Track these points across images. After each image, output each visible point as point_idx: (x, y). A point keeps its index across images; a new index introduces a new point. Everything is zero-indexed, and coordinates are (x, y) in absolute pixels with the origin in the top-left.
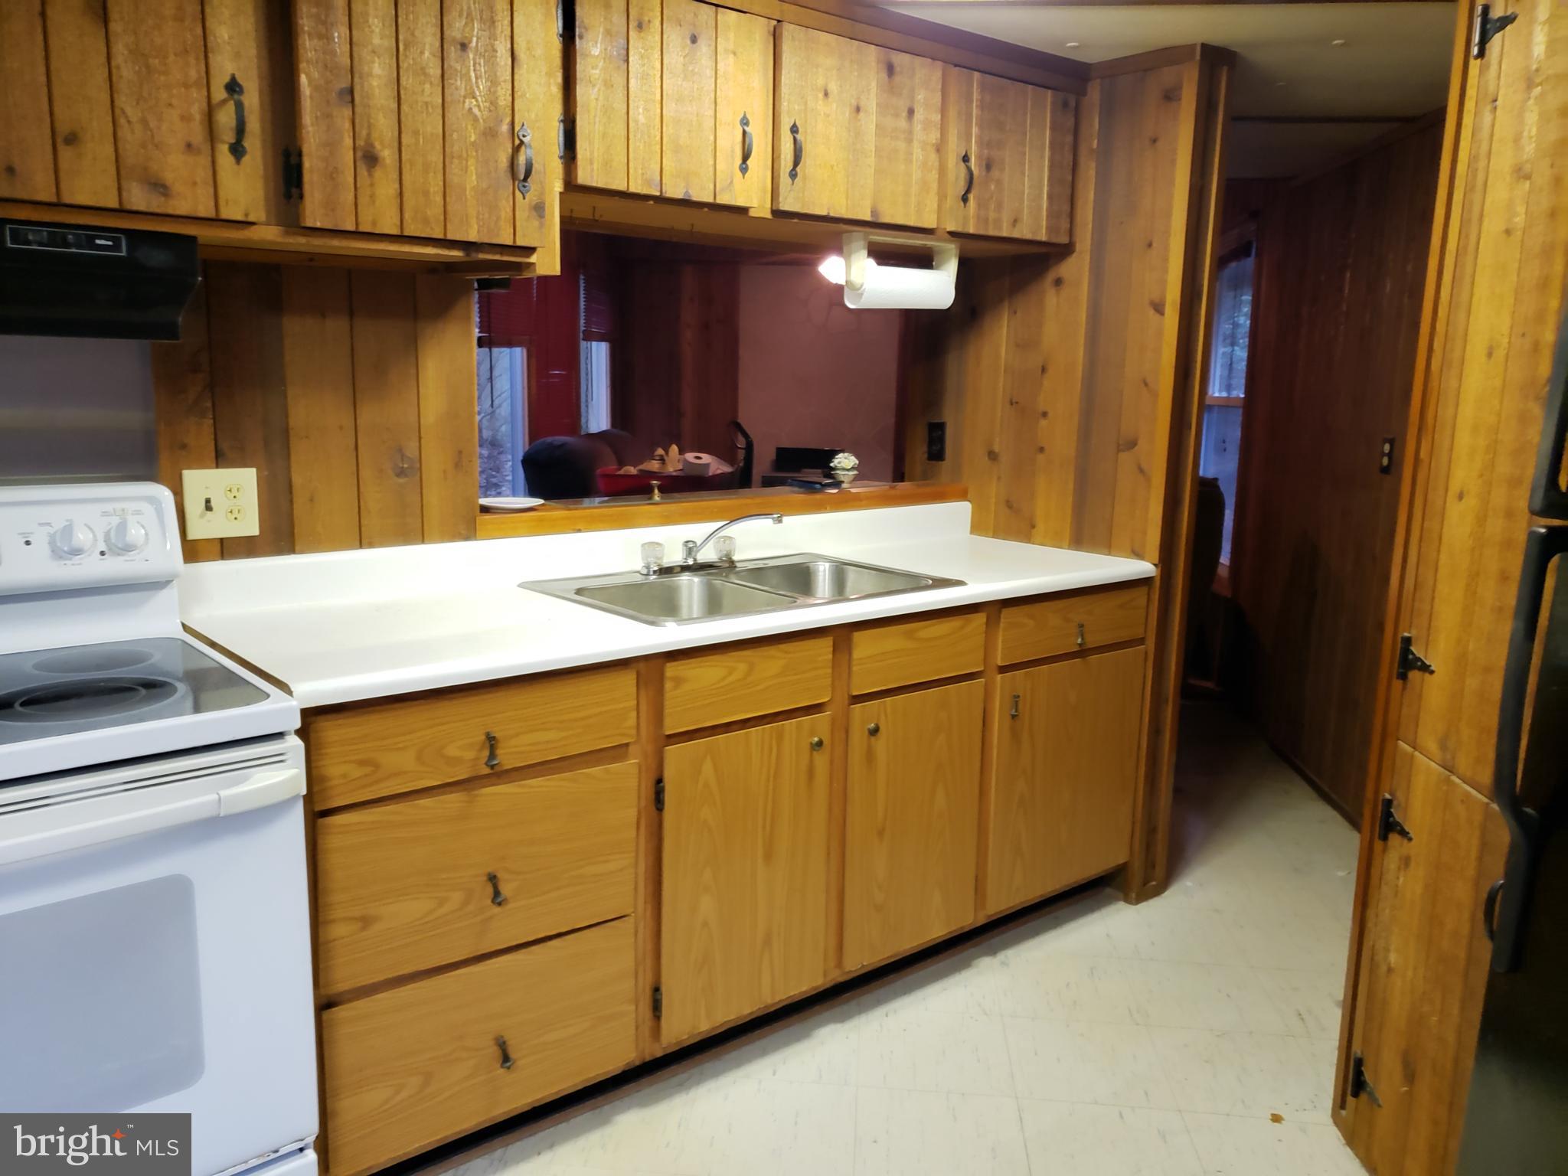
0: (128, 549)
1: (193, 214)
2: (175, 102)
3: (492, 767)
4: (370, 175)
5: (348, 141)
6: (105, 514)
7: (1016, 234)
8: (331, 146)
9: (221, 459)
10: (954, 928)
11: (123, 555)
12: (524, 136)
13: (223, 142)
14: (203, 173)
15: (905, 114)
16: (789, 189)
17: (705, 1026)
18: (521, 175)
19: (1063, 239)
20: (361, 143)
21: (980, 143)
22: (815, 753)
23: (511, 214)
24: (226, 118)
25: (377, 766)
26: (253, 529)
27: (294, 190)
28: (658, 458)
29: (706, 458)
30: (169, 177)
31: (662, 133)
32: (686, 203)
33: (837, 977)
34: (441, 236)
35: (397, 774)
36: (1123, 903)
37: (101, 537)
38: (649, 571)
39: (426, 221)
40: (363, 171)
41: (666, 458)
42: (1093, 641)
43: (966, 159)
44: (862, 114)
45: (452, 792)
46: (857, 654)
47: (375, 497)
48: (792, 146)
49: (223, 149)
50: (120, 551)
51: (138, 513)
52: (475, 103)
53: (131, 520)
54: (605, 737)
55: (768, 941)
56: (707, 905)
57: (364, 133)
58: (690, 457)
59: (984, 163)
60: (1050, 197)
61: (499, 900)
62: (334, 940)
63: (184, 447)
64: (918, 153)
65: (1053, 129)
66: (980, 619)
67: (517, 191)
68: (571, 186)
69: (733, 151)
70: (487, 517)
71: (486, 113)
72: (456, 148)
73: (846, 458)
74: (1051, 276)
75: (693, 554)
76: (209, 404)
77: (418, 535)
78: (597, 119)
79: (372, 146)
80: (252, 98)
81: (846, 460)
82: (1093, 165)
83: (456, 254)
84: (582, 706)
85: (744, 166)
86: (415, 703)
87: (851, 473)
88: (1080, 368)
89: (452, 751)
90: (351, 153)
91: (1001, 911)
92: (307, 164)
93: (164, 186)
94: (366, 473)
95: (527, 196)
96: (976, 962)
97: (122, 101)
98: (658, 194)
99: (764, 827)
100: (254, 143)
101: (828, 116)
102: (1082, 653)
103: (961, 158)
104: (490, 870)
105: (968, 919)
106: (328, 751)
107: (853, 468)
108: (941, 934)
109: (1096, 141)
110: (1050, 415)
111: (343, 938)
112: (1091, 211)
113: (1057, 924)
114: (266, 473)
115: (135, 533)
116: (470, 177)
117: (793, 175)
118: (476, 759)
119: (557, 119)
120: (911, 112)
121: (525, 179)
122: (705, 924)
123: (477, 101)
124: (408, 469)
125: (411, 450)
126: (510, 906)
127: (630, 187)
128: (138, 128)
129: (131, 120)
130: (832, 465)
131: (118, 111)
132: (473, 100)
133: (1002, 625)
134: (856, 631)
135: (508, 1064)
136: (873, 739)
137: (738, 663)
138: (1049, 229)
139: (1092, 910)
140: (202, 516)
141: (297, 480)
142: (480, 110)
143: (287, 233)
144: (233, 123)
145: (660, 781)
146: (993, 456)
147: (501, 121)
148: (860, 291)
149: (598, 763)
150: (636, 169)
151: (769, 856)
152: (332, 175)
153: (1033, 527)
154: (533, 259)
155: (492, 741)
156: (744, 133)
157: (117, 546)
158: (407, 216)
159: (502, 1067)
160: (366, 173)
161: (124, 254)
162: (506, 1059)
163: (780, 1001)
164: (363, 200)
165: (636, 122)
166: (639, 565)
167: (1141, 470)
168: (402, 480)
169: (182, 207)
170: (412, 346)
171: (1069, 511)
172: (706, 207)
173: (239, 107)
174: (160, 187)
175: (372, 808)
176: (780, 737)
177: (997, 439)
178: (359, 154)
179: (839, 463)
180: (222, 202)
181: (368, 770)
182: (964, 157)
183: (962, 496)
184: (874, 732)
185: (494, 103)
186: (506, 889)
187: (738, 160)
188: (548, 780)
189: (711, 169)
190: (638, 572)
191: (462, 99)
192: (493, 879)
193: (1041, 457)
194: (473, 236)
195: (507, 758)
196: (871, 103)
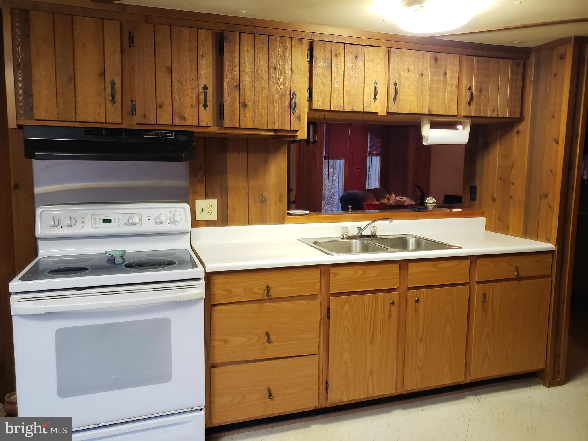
0: (176, 222)
1: (192, 125)
2: (189, 93)
3: (268, 296)
4: (244, 110)
5: (238, 101)
6: (170, 212)
7: (494, 115)
8: (233, 102)
9: (207, 197)
10: (455, 381)
11: (174, 224)
12: (294, 95)
13: (201, 104)
14: (195, 113)
15: (442, 75)
16: (393, 104)
17: (345, 399)
18: (293, 107)
19: (518, 115)
20: (242, 101)
21: (477, 82)
22: (391, 306)
23: (290, 120)
24: (202, 97)
25: (231, 292)
26: (215, 218)
27: (222, 116)
28: (387, 198)
29: (404, 199)
30: (186, 115)
31: (344, 90)
32: (353, 112)
33: (401, 391)
34: (267, 128)
35: (237, 295)
36: (543, 386)
37: (168, 219)
38: (343, 237)
39: (262, 124)
40: (242, 109)
41: (390, 198)
42: (522, 274)
43: (470, 89)
44: (424, 77)
45: (255, 303)
46: (410, 271)
47: (253, 209)
48: (394, 90)
49: (201, 106)
50: (174, 223)
51: (180, 212)
52: (278, 86)
53: (177, 214)
54: (308, 291)
55: (371, 373)
56: (346, 356)
57: (243, 98)
58: (398, 198)
59: (479, 90)
60: (511, 100)
61: (269, 341)
62: (215, 346)
63: (196, 192)
64: (448, 88)
65: (512, 74)
66: (468, 262)
67: (291, 112)
68: (311, 109)
69: (371, 94)
70: (289, 217)
71: (282, 89)
72: (272, 100)
73: (430, 199)
74: (515, 130)
75: (360, 232)
76: (204, 180)
77: (267, 222)
78: (320, 87)
79: (245, 101)
80: (210, 91)
81: (431, 200)
82: (532, 86)
83: (272, 133)
84: (300, 279)
85: (375, 98)
86: (244, 273)
87: (432, 205)
88: (526, 166)
89: (255, 290)
90: (239, 104)
91: (478, 379)
92: (225, 108)
93: (184, 118)
94: (251, 202)
95: (295, 114)
96: (467, 398)
97: (174, 94)
98: (342, 110)
99: (370, 331)
100: (210, 103)
101: (409, 78)
102: (518, 279)
103: (468, 88)
104: (267, 331)
105: (461, 379)
106: (216, 286)
107: (433, 203)
108: (448, 383)
109: (533, 77)
110: (515, 184)
111: (218, 346)
112: (531, 104)
113: (509, 389)
114: (220, 201)
115: (178, 218)
116: (276, 109)
117: (395, 100)
118: (263, 293)
119: (307, 88)
120: (445, 74)
121: (294, 108)
122: (346, 362)
123: (279, 85)
124: (264, 201)
125: (265, 194)
126: (272, 344)
127: (331, 108)
128: (178, 102)
129: (176, 99)
130: (425, 202)
131: (173, 98)
132: (278, 85)
133: (478, 265)
134: (410, 263)
135: (271, 398)
136: (417, 304)
137: (360, 271)
138: (510, 112)
139: (527, 386)
140: (200, 213)
141: (229, 203)
142: (280, 88)
143: (219, 129)
144: (204, 98)
145: (329, 309)
146: (494, 199)
147: (287, 90)
148: (427, 139)
149: (306, 300)
150: (334, 102)
151: (372, 342)
152: (233, 111)
153: (509, 228)
154: (298, 134)
155: (268, 288)
156: (375, 87)
157: (173, 222)
158: (255, 122)
159: (269, 398)
160: (243, 110)
161: (174, 137)
162: (270, 395)
163: (376, 396)
164: (242, 118)
165: (334, 87)
166: (340, 235)
167: (550, 207)
168: (261, 204)
169: (189, 123)
170: (267, 162)
171: (522, 222)
172: (361, 113)
173: (206, 94)
174: (183, 118)
175: (229, 305)
176: (377, 299)
177: (495, 193)
178: (241, 104)
179: (428, 201)
180: (200, 121)
181: (228, 293)
182: (469, 88)
183: (482, 215)
184: (418, 301)
185: (284, 85)
186: (272, 338)
187: (373, 96)
188: (287, 303)
189: (362, 100)
190: (340, 237)
191: (274, 85)
192: (267, 334)
193: (511, 200)
194: (277, 128)
195: (274, 294)
196: (428, 72)
